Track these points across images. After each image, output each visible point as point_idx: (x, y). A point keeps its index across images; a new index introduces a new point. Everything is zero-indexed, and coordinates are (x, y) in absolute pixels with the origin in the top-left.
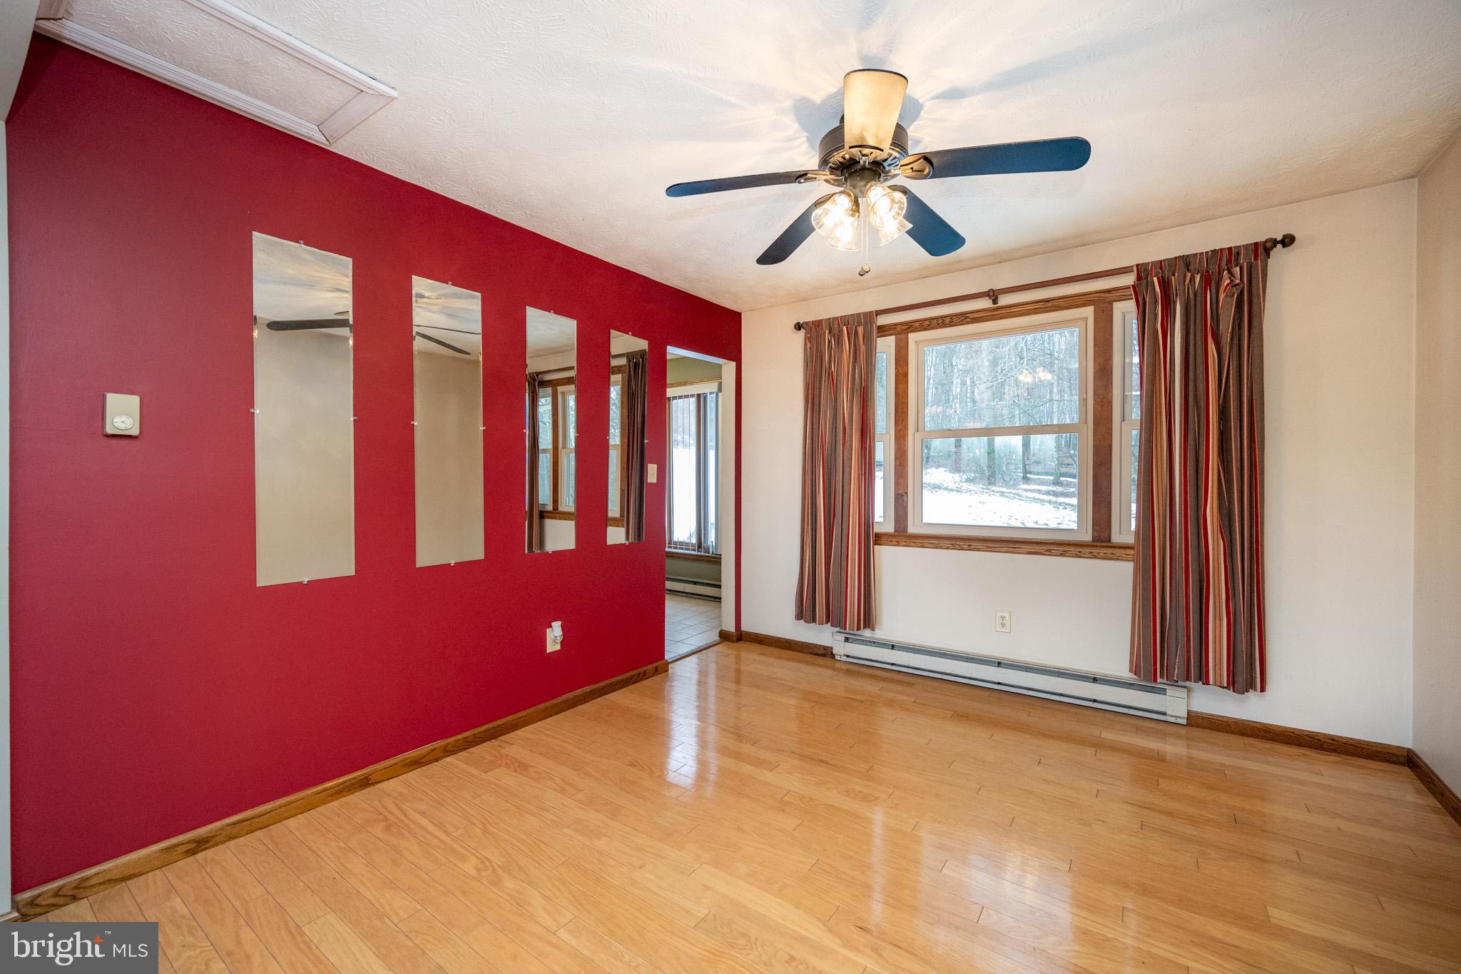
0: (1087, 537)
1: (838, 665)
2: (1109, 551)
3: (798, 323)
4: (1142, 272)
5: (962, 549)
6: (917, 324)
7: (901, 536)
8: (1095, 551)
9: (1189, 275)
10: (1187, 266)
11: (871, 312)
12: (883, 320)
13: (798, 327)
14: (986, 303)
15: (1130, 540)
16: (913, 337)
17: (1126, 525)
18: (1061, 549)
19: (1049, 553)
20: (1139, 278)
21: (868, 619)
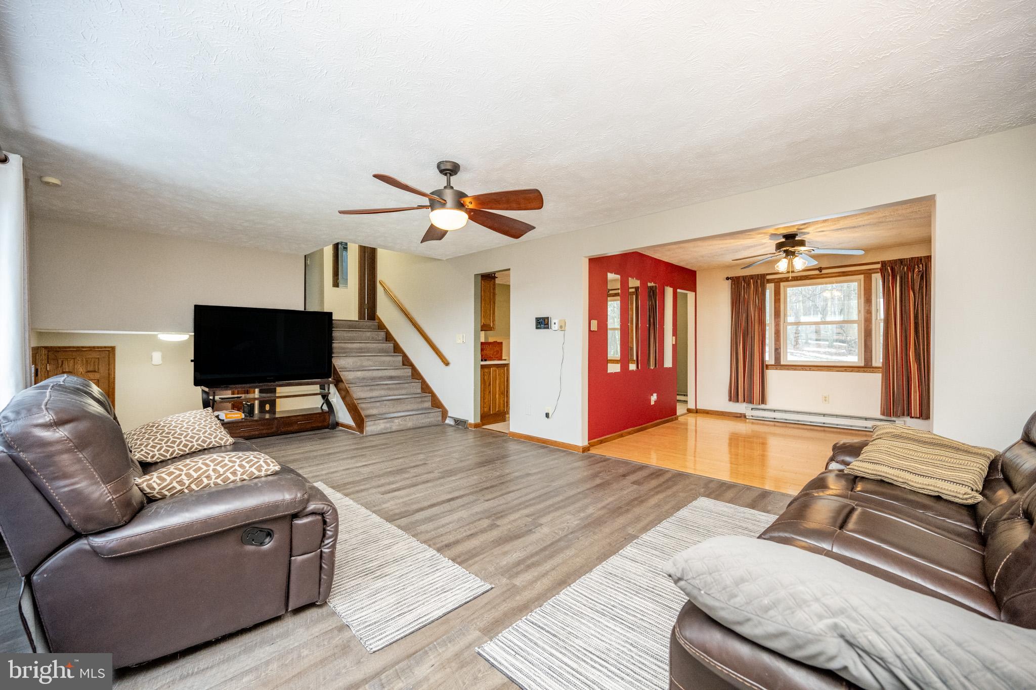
0: (862, 364)
1: (748, 420)
2: (872, 369)
3: (728, 277)
4: (884, 264)
5: (807, 370)
6: (785, 279)
7: (778, 365)
8: (866, 369)
9: (902, 267)
10: (902, 263)
11: (764, 274)
12: (768, 277)
13: (728, 279)
14: (817, 272)
15: (880, 365)
16: (782, 284)
17: (878, 360)
18: (851, 369)
19: (846, 371)
20: (882, 266)
21: (763, 400)
